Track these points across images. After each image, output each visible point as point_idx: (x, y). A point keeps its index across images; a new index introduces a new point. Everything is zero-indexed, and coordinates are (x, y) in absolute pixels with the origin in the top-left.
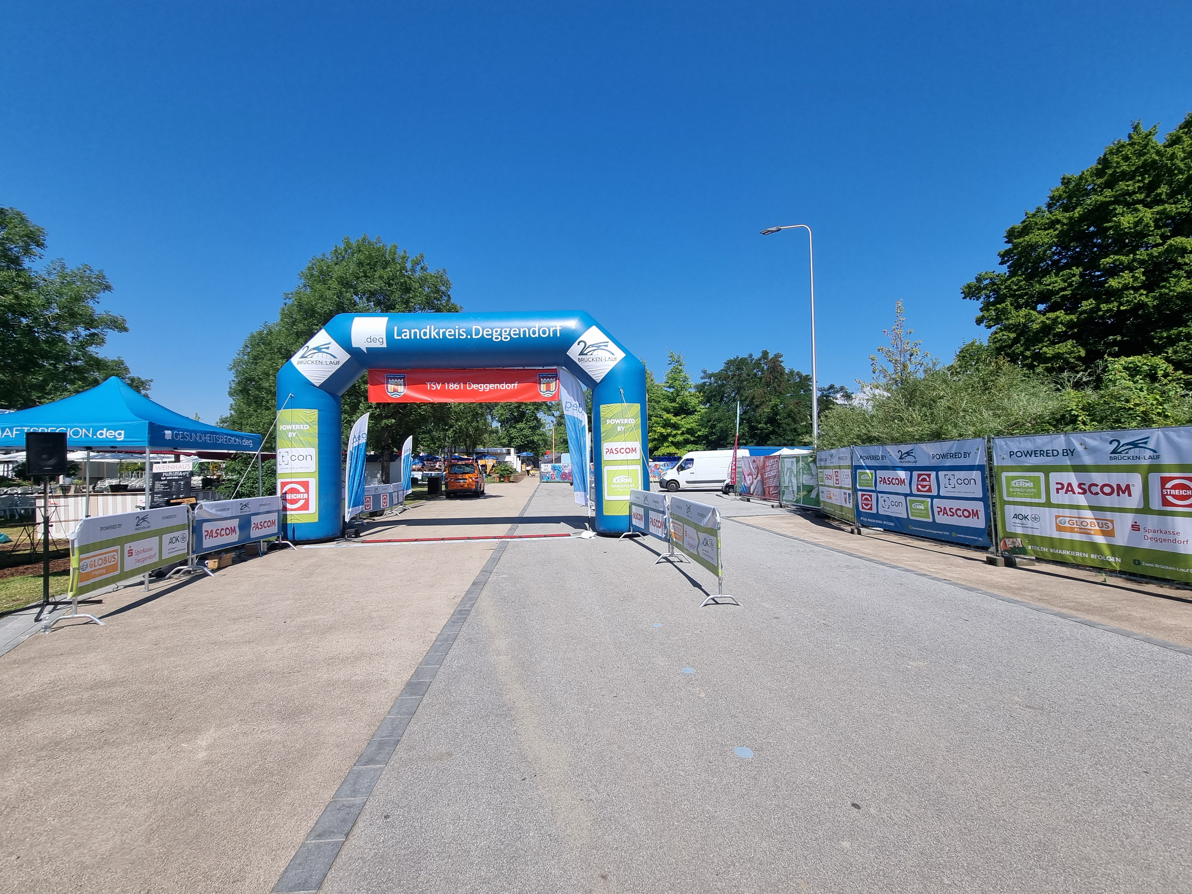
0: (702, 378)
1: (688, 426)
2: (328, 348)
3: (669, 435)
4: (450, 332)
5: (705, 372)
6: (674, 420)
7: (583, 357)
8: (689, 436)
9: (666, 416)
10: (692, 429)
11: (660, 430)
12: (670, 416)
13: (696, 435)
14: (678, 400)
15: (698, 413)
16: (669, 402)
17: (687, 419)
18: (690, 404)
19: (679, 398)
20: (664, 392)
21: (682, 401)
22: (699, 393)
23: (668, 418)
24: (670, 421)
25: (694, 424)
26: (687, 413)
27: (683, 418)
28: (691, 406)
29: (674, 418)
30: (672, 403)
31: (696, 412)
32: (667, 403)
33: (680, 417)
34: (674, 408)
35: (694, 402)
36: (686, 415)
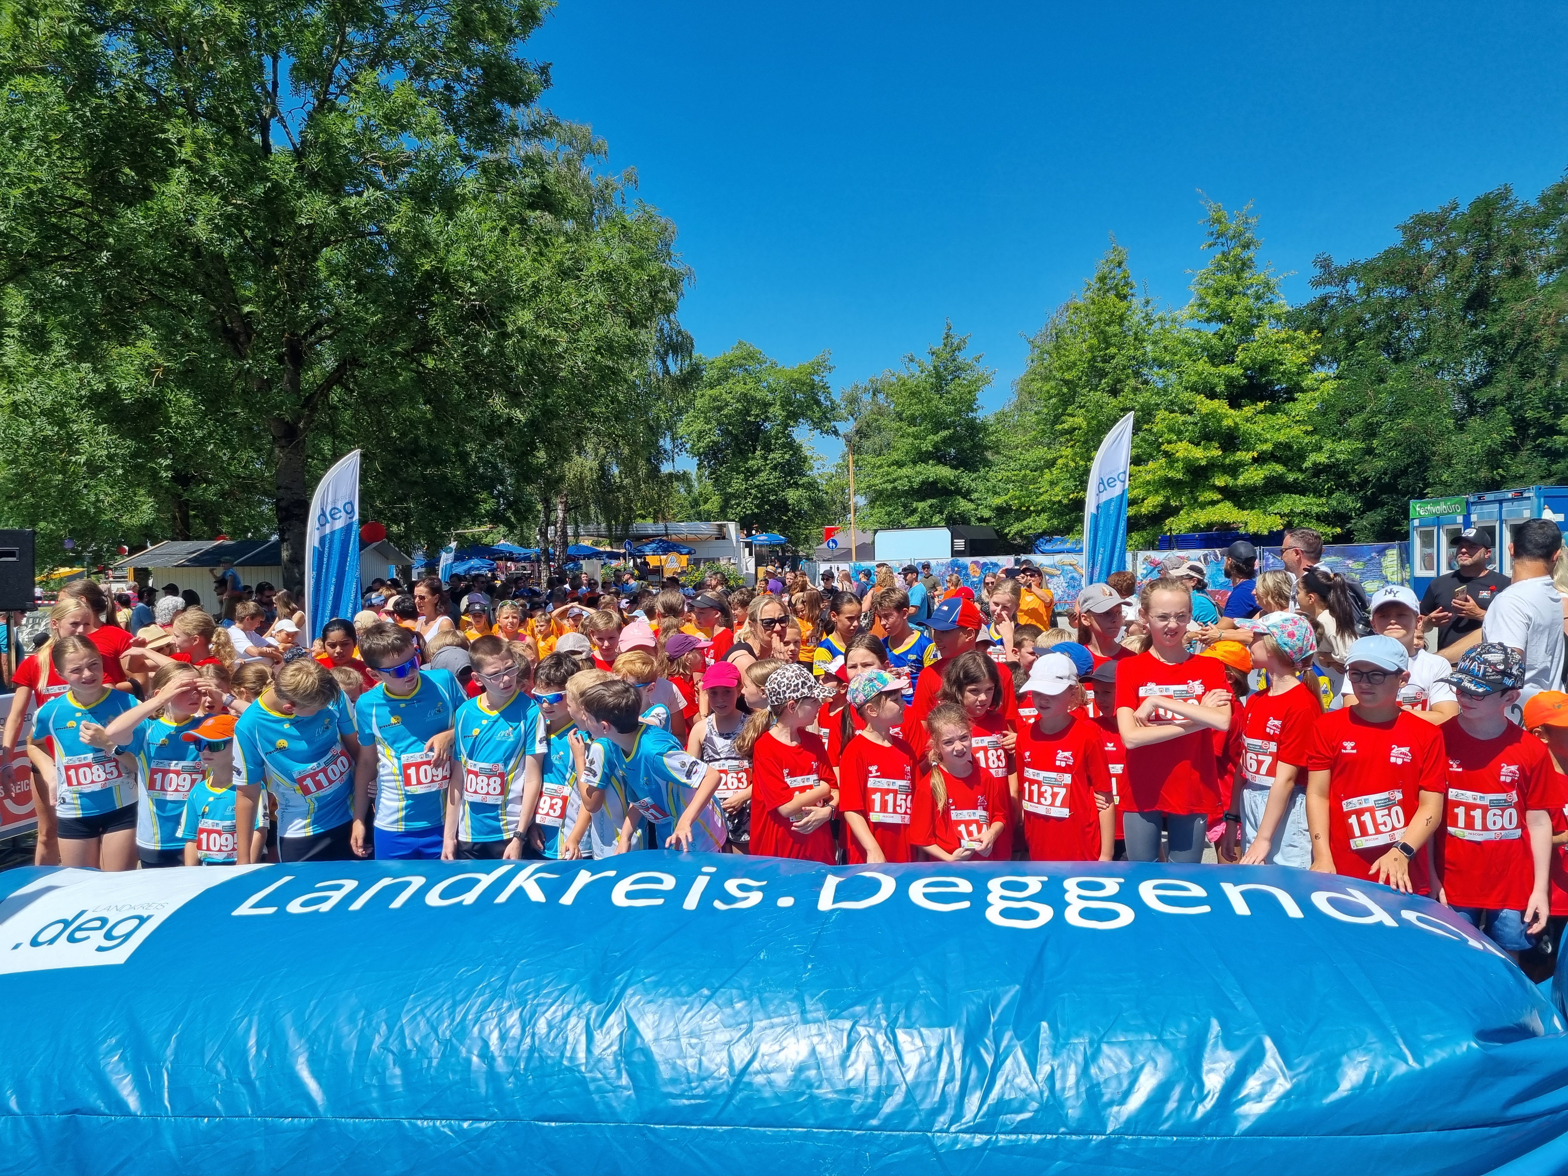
0: (1316, 283)
1: (1282, 438)
3: (1212, 467)
5: (1325, 264)
6: (1231, 417)
8: (1279, 468)
9: (1206, 405)
10: (1288, 446)
11: (1184, 450)
12: (1220, 406)
13: (1307, 464)
14: (1240, 356)
15: (1310, 394)
16: (1214, 365)
17: (1274, 413)
18: (1282, 368)
19: (1244, 349)
20: (1192, 336)
21: (1253, 360)
22: (1308, 332)
23: (1213, 414)
24: (1219, 421)
25: (1297, 430)
26: (1273, 396)
27: (1261, 412)
28: (1284, 373)
29: (1232, 412)
30: (1222, 368)
31: (1303, 391)
32: (1203, 366)
33: (1248, 410)
34: (1230, 381)
35: (1292, 362)
36: (1268, 403)
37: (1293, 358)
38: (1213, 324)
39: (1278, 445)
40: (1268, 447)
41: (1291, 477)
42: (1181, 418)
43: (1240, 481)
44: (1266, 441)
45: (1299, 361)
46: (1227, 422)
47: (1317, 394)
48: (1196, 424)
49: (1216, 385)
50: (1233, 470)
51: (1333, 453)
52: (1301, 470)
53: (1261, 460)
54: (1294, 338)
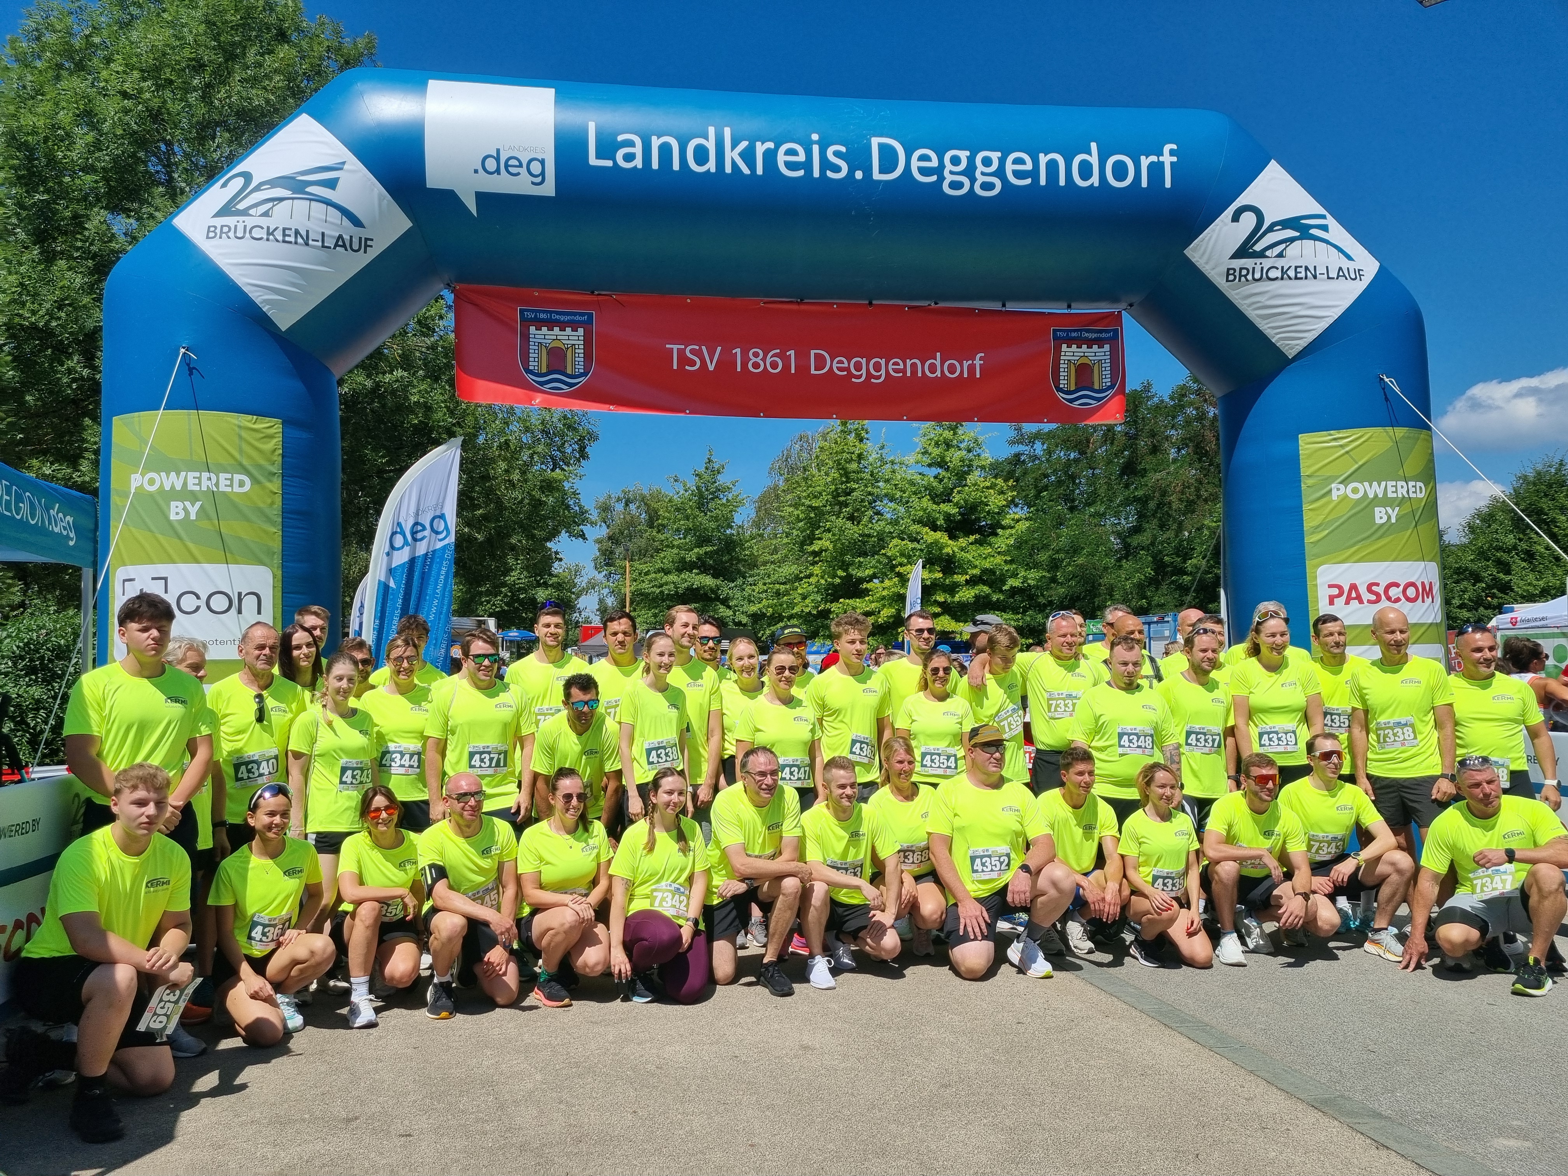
0: (1012, 443)
1: (987, 565)
2: (331, 184)
4: (791, 152)
7: (1248, 263)
8: (986, 589)
9: (931, 536)
10: (992, 572)
12: (941, 537)
13: (1007, 587)
14: (956, 498)
15: (1008, 531)
16: (935, 503)
17: (981, 545)
18: (987, 508)
19: (959, 492)
20: (917, 478)
21: (966, 501)
22: (1006, 480)
23: (936, 542)
24: (941, 549)
25: (999, 559)
26: (980, 530)
27: (972, 544)
28: (988, 513)
29: (950, 542)
30: (942, 505)
31: (1003, 528)
32: (926, 503)
33: (962, 542)
34: (948, 517)
35: (994, 503)
36: (978, 536)
37: (995, 501)
38: (933, 469)
39: (985, 571)
40: (976, 572)
41: (995, 597)
42: (911, 545)
43: (957, 598)
44: (976, 567)
45: (1000, 504)
46: (948, 550)
47: (1014, 531)
48: (921, 550)
49: (937, 519)
50: (952, 589)
51: (1025, 579)
52: (1001, 591)
53: (972, 582)
54: (996, 485)
